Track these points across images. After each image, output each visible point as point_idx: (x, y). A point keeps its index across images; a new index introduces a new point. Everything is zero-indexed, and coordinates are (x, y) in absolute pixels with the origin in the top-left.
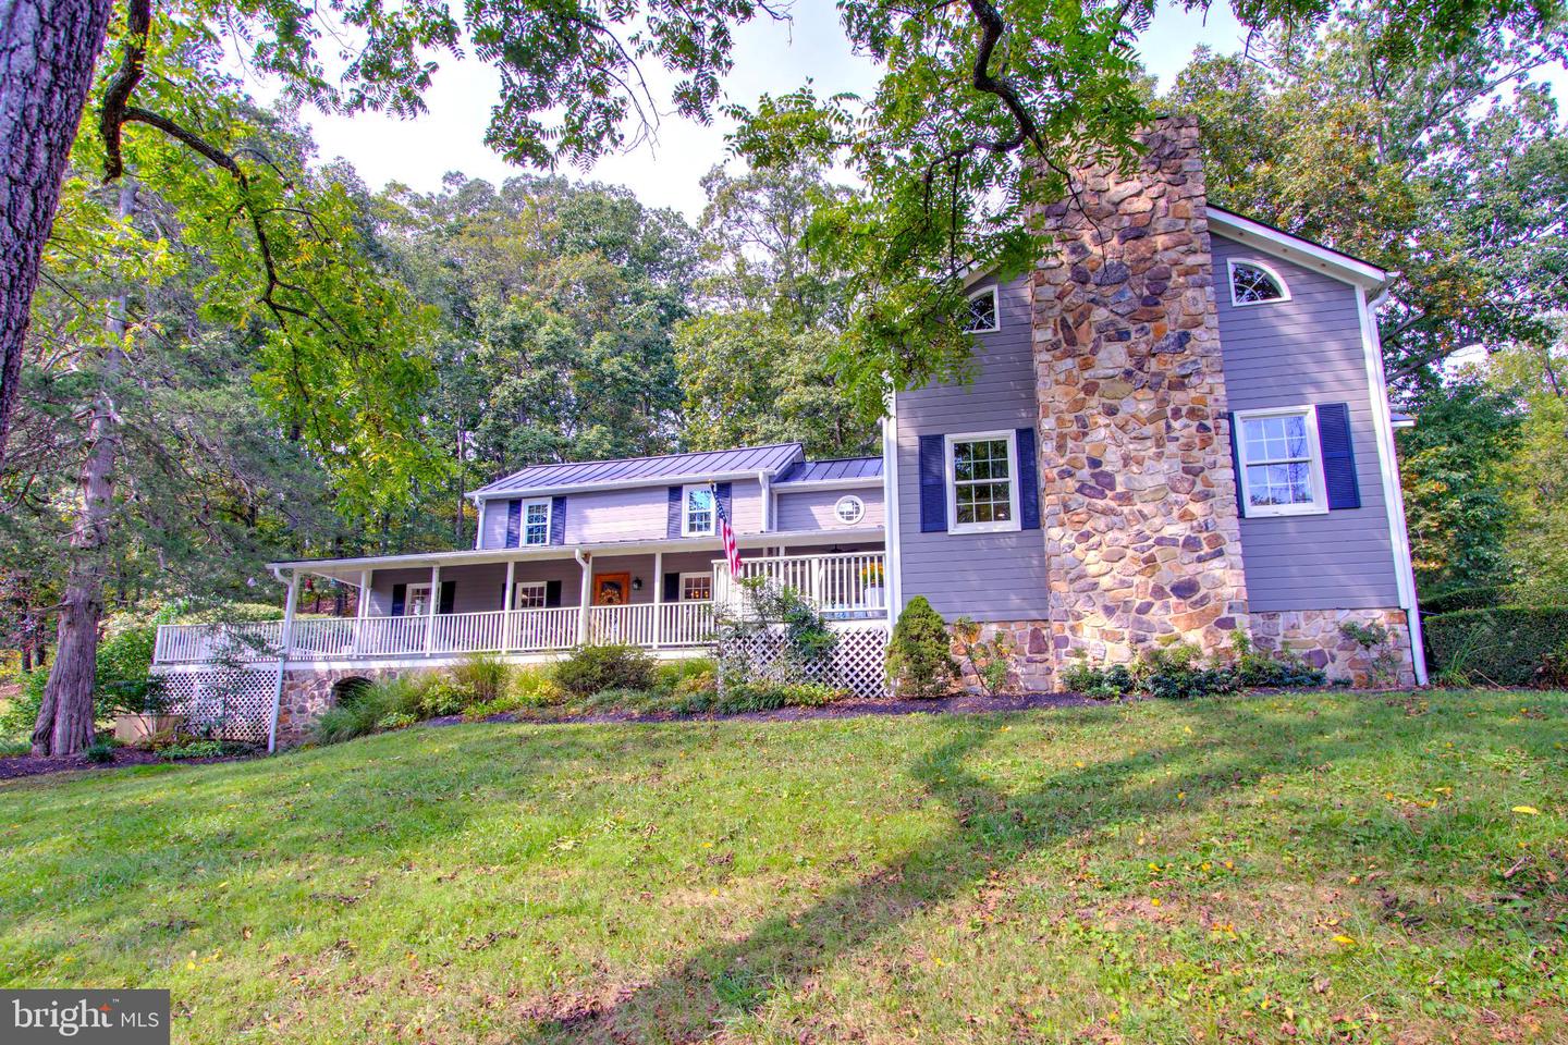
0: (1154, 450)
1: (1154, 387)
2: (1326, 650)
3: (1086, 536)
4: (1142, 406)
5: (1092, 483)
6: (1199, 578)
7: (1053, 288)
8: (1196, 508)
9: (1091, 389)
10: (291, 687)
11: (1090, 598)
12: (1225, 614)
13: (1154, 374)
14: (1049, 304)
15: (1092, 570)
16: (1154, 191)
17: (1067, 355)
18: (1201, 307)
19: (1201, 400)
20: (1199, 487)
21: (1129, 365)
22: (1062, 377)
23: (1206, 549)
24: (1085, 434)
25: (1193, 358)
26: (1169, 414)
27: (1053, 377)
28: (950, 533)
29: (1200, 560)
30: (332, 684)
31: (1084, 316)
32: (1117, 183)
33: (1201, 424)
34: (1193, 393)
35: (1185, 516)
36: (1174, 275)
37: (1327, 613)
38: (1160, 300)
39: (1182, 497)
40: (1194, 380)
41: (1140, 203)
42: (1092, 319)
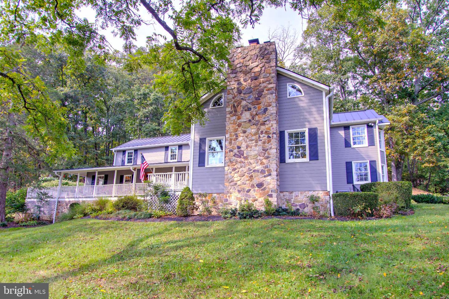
0: (255, 143)
1: (256, 125)
2: (305, 203)
3: (234, 169)
4: (253, 130)
5: (238, 154)
6: (264, 182)
7: (232, 95)
8: (264, 161)
9: (239, 125)
10: (60, 205)
11: (234, 187)
12: (270, 193)
13: (257, 121)
14: (230, 100)
15: (236, 179)
16: (261, 66)
17: (234, 115)
18: (271, 100)
19: (269, 128)
20: (266, 155)
21: (250, 118)
22: (232, 122)
23: (267, 173)
24: (237, 139)
25: (268, 116)
26: (260, 133)
27: (230, 122)
28: (206, 167)
29: (265, 177)
30: (69, 204)
31: (239, 103)
32: (252, 63)
33: (268, 136)
34: (267, 126)
35: (262, 163)
36: (265, 90)
37: (307, 192)
38: (260, 98)
39: (261, 158)
40: (267, 122)
41: (257, 69)
42: (241, 104)
